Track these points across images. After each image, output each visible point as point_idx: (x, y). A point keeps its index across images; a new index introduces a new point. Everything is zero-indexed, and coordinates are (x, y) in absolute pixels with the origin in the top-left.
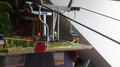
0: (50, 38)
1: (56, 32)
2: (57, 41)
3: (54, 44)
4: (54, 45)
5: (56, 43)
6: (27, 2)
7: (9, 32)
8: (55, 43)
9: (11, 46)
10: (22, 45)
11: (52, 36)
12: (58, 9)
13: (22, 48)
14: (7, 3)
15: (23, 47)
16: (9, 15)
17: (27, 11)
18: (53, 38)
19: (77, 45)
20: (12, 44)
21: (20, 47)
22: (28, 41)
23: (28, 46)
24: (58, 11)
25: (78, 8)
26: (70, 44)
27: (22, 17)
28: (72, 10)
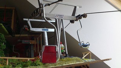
1: (62, 45)
2: (66, 56)
3: (62, 59)
4: (63, 61)
5: (65, 59)
6: (24, 19)
7: (3, 52)
10: (20, 65)
14: (2, 24)
17: (25, 27)
19: (90, 60)
20: (8, 64)
21: (18, 67)
22: (29, 59)
23: (30, 65)
24: (62, 20)
25: (85, 15)
26: (82, 59)
27: (19, 40)
28: (77, 20)
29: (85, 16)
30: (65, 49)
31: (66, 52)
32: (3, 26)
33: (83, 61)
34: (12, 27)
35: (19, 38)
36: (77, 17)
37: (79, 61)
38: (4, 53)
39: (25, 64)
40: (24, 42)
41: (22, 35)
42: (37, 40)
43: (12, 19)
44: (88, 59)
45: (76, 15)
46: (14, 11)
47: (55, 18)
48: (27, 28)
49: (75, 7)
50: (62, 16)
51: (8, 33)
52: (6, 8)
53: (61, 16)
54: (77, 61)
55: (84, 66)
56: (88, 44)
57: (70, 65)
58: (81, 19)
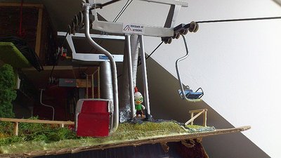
0: (125, 116)
1: (139, 94)
2: (146, 120)
3: (137, 126)
4: (138, 129)
5: (143, 125)
6: (60, 34)
7: (10, 108)
8: (140, 124)
9: (10, 141)
10: (43, 136)
11: (132, 109)
12: (141, 31)
13: (43, 143)
14: (12, 44)
15: (47, 143)
16: (19, 81)
17: (60, 53)
18: (135, 111)
19: (204, 129)
20: (17, 134)
21: (37, 140)
22: (63, 124)
23: (63, 137)
24: (140, 37)
25: (194, 25)
26: (184, 126)
27: (52, 79)
28: (176, 36)
29: (193, 27)
30: (144, 103)
31: (146, 110)
32: (15, 48)
33: (187, 130)
34: (37, 51)
35: (52, 73)
36: (175, 29)
37: (176, 130)
38: (11, 110)
39: (53, 133)
40: (63, 82)
41: (57, 68)
42: (90, 78)
43: (36, 30)
44: (198, 127)
45: (175, 24)
46: (40, 12)
47: (124, 32)
48: (64, 53)
49: (173, 6)
50: (140, 29)
51: (27, 62)
52: (24, 5)
53: (137, 28)
54: (172, 129)
55: (188, 141)
56: (200, 91)
57: (149, 140)
58: (185, 33)
